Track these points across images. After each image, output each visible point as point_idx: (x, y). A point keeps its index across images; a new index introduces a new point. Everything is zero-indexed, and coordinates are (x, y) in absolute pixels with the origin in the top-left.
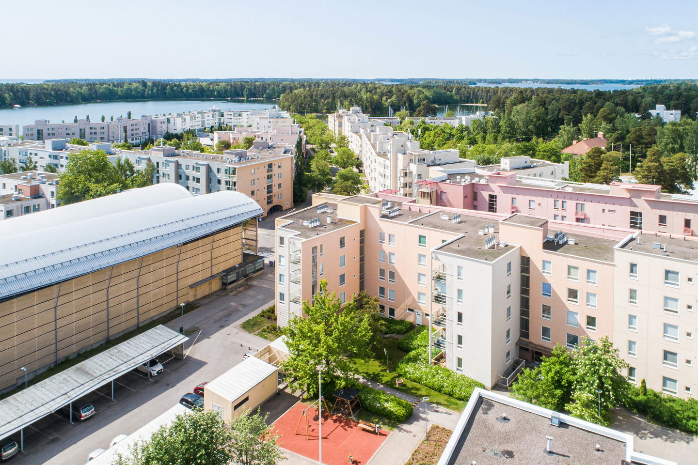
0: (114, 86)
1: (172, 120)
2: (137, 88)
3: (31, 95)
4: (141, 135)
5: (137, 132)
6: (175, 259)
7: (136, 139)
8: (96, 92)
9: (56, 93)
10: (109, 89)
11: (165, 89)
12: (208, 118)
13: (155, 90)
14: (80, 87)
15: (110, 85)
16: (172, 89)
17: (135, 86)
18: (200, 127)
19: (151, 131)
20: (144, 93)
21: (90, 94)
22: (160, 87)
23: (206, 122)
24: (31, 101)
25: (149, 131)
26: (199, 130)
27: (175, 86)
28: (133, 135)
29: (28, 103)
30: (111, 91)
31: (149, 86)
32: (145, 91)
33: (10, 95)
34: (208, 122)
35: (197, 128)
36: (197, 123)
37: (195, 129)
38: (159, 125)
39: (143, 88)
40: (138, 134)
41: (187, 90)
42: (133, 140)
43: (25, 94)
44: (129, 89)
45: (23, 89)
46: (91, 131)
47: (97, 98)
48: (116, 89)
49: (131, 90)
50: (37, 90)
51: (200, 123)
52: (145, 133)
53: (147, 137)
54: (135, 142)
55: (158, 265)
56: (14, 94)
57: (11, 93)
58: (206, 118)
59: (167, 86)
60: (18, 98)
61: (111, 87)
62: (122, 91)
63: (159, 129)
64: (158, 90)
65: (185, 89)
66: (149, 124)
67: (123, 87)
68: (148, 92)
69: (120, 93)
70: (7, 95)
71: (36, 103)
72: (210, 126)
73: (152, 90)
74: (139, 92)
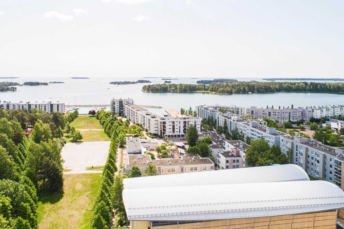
0: (291, 84)
1: (315, 111)
2: (302, 85)
3: (255, 88)
4: (297, 117)
5: (296, 115)
6: (290, 221)
7: (295, 119)
8: (282, 87)
9: (265, 88)
10: (289, 86)
11: (317, 86)
12: (337, 110)
13: (311, 87)
14: (275, 85)
15: (289, 84)
16: (321, 86)
17: (301, 85)
18: (332, 115)
19: (303, 115)
20: (306, 88)
21: (280, 88)
22: (314, 86)
23: (336, 112)
24: (255, 91)
25: (302, 116)
26: (331, 117)
27: (323, 85)
28: (293, 117)
29: (254, 91)
30: (289, 87)
31: (309, 85)
32: (306, 87)
33: (247, 88)
34: (337, 112)
35: (330, 115)
36: (330, 113)
37: (329, 116)
38: (307, 113)
39: (306, 86)
40: (296, 116)
41: (330, 87)
42: (293, 119)
43: (253, 87)
44: (298, 86)
45: (252, 86)
46: (274, 113)
47: (283, 90)
48: (292, 86)
49: (299, 87)
50: (258, 86)
51: (332, 113)
52: (300, 116)
53: (301, 119)
54: (294, 121)
55: (280, 222)
56: (249, 87)
57: (248, 87)
58: (336, 110)
59: (318, 85)
60: (250, 89)
61: (289, 85)
62: (295, 87)
63: (307, 115)
64: (313, 87)
65: (328, 87)
66: (302, 112)
67: (295, 85)
68: (308, 88)
69: (293, 88)
70: (246, 88)
71: (257, 91)
72: (338, 115)
73: (310, 87)
74: (303, 88)
